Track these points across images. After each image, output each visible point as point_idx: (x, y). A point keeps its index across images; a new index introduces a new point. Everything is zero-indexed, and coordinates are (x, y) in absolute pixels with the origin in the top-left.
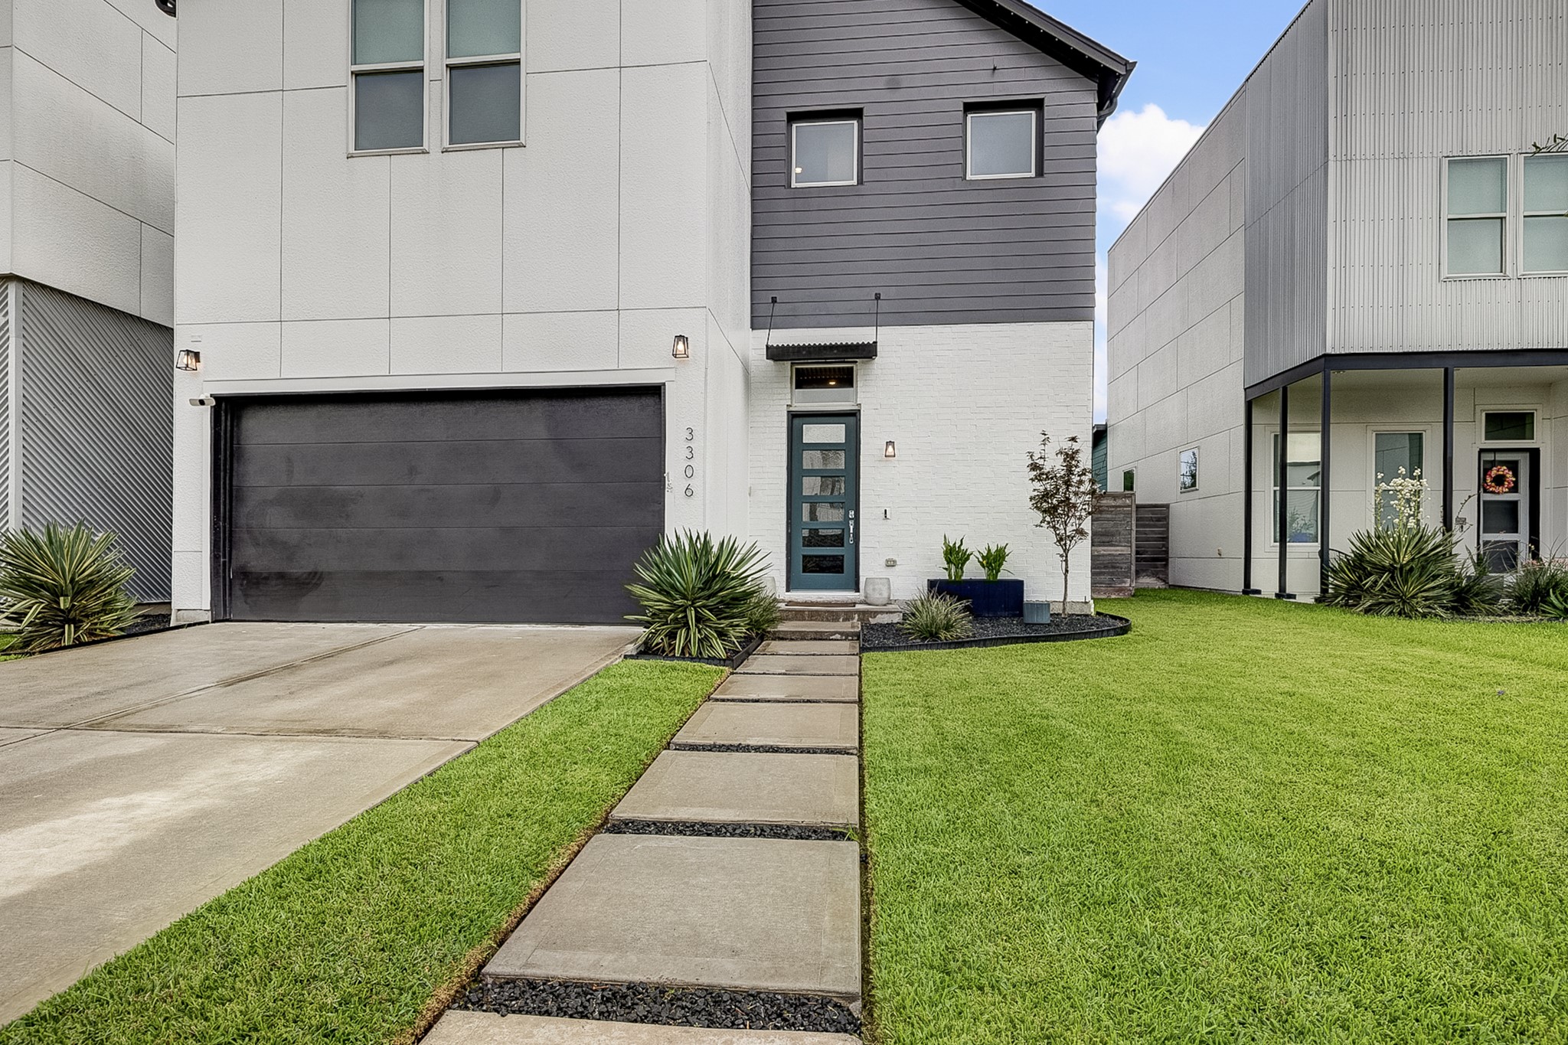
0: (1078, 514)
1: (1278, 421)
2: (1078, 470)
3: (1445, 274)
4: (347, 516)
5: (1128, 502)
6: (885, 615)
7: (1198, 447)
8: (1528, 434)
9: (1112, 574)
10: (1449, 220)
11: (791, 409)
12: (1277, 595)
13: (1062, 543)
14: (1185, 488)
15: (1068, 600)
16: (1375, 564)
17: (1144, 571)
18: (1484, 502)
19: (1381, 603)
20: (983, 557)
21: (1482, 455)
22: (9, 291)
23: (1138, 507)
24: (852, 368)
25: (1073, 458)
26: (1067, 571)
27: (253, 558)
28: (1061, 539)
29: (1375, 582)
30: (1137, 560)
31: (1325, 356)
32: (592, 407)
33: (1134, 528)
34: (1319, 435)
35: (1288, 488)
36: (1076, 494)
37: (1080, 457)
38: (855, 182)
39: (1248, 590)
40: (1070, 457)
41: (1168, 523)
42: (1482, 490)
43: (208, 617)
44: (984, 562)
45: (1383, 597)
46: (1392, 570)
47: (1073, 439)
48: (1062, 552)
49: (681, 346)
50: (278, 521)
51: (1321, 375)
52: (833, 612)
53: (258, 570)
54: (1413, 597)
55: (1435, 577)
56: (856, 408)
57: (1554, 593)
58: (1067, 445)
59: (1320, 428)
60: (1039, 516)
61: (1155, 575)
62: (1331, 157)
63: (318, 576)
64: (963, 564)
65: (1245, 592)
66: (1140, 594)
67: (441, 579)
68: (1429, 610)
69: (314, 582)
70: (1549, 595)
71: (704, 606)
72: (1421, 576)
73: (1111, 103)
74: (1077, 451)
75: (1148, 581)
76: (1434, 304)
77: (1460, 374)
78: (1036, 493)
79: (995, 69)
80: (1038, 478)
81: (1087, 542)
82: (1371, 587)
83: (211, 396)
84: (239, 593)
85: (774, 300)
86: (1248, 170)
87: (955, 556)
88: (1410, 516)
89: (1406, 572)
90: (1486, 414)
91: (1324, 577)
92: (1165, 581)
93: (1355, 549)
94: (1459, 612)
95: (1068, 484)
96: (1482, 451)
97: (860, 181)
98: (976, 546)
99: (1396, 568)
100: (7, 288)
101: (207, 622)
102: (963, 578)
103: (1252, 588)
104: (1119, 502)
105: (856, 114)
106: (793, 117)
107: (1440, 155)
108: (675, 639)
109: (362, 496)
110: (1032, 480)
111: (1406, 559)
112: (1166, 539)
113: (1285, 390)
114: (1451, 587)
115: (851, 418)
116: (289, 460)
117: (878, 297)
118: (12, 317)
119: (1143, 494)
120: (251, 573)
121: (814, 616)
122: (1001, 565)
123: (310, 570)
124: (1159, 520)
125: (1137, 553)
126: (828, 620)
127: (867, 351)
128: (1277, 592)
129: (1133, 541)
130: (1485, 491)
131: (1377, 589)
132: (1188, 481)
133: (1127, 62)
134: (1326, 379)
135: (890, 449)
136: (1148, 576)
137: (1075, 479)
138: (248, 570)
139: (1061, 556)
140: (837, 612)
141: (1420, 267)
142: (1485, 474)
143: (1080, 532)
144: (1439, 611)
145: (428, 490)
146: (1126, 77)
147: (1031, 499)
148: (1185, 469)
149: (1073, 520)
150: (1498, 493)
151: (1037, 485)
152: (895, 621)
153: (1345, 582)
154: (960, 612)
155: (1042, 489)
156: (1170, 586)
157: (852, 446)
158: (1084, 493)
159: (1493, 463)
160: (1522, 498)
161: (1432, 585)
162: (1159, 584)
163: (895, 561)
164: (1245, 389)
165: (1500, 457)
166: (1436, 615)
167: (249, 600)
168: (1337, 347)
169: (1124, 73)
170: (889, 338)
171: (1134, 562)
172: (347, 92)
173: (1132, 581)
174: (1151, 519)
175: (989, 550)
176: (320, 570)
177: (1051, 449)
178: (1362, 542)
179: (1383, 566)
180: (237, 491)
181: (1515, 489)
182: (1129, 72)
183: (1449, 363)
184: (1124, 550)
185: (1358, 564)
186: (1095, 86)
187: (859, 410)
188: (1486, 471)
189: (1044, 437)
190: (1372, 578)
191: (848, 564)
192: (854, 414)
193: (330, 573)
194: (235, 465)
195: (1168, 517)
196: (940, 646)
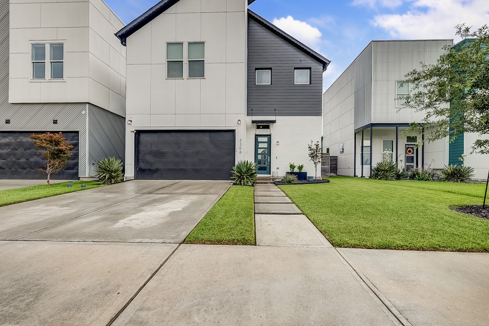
0: (319, 158)
1: (361, 137)
2: (319, 148)
3: (396, 106)
4: (164, 156)
5: (328, 155)
6: (278, 179)
7: (344, 143)
8: (416, 141)
9: (325, 172)
10: (397, 95)
11: (256, 134)
12: (361, 177)
13: (315, 164)
14: (341, 152)
15: (316, 176)
16: (380, 169)
17: (331, 172)
18: (407, 156)
19: (382, 177)
20: (298, 167)
21: (406, 146)
22: (87, 106)
23: (330, 157)
24: (269, 125)
25: (318, 146)
26: (316, 170)
27: (142, 165)
28: (315, 163)
29: (381, 173)
30: (330, 169)
31: (371, 124)
32: (219, 134)
33: (329, 161)
34: (370, 141)
35: (364, 153)
36: (318, 153)
37: (319, 146)
38: (270, 84)
39: (355, 176)
40: (317, 146)
41: (337, 161)
42: (406, 154)
43: (133, 178)
44: (299, 168)
45: (382, 176)
46: (384, 170)
47: (318, 142)
48: (315, 166)
49: (239, 122)
50: (149, 158)
51: (370, 128)
52: (266, 179)
53: (144, 168)
54: (388, 176)
55: (393, 172)
56: (270, 134)
57: (417, 175)
58: (316, 143)
59: (370, 139)
60: (310, 158)
61: (334, 173)
62: (372, 80)
63: (157, 170)
64: (294, 169)
65: (354, 176)
66: (331, 177)
67: (186, 170)
68: (392, 179)
69: (157, 171)
70: (416, 176)
71: (247, 175)
72: (390, 172)
73: (326, 68)
74: (319, 144)
75: (332, 174)
76: (394, 113)
77: (399, 128)
78: (310, 153)
79: (301, 60)
80: (310, 150)
81: (320, 164)
82: (380, 174)
83: (135, 130)
84: (140, 173)
85: (252, 110)
86: (355, 80)
87: (292, 167)
88: (388, 159)
89: (387, 171)
90: (407, 137)
91: (371, 172)
92: (336, 174)
93: (377, 166)
94: (398, 179)
95: (317, 151)
96: (406, 145)
97: (271, 84)
98: (297, 164)
99: (385, 170)
100: (86, 105)
101: (133, 180)
102: (294, 172)
103: (356, 175)
104: (326, 155)
105: (270, 69)
106: (256, 69)
107: (395, 80)
108: (241, 182)
109: (168, 152)
110: (309, 150)
111: (387, 168)
112: (337, 164)
113: (363, 130)
114: (396, 174)
115: (269, 136)
116: (151, 144)
117: (275, 110)
118: (87, 111)
119: (332, 154)
120: (142, 169)
121: (262, 179)
122: (302, 169)
123: (156, 168)
124: (335, 160)
125: (330, 168)
126: (265, 180)
127: (274, 122)
128: (361, 176)
129: (329, 164)
130: (407, 154)
131: (381, 174)
132: (342, 150)
133: (329, 61)
134: (371, 129)
135: (278, 143)
136: (333, 173)
137: (318, 150)
138: (141, 168)
139: (315, 167)
140: (267, 179)
141: (391, 105)
142: (407, 150)
143: (319, 162)
144: (394, 179)
145: (183, 151)
146: (329, 64)
147: (309, 154)
148: (341, 148)
149: (318, 159)
150: (409, 154)
151: (310, 151)
152: (280, 181)
153: (375, 173)
154: (296, 178)
155: (311, 152)
156: (338, 175)
157: (269, 143)
158: (320, 153)
159: (409, 148)
160: (414, 155)
161: (392, 173)
162: (335, 175)
163: (279, 168)
164: (354, 130)
165: (410, 146)
166: (393, 180)
167: (142, 175)
168: (374, 122)
169: (328, 63)
170: (278, 118)
171: (329, 169)
172: (166, 65)
173: (329, 174)
174: (333, 160)
175: (299, 165)
176: (158, 168)
177: (313, 144)
178: (378, 164)
179: (382, 170)
180: (139, 151)
181: (413, 153)
182: (329, 63)
183: (397, 126)
184: (328, 167)
185: (378, 170)
186: (322, 65)
187: (271, 135)
188: (407, 149)
189: (312, 141)
190: (380, 172)
191: (268, 169)
192: (270, 135)
193: (160, 169)
194: (139, 145)
195: (337, 159)
196: (292, 184)
